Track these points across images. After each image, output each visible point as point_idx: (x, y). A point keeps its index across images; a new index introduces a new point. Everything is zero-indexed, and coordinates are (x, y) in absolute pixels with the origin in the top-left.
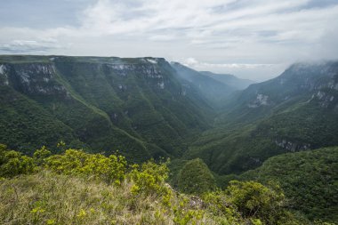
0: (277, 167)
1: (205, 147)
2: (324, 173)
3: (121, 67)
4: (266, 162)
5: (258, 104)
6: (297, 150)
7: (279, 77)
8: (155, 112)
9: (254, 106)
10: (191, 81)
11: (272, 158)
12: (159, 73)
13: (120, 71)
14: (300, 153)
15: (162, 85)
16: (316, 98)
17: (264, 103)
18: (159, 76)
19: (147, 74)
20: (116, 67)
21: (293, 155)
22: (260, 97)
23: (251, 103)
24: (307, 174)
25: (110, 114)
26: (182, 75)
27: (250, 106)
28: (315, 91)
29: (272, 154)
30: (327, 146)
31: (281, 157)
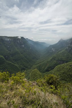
0: (58, 69)
1: (38, 65)
2: (70, 69)
3: (8, 40)
4: (55, 68)
5: (52, 51)
7: (57, 43)
8: (21, 55)
9: (51, 52)
10: (32, 44)
12: (22, 42)
13: (8, 41)
14: (64, 64)
15: (23, 46)
16: (66, 49)
17: (54, 50)
18: (22, 43)
19: (18, 42)
20: (6, 40)
21: (62, 65)
22: (53, 49)
23: (51, 51)
24: (66, 70)
25: (5, 56)
26: (30, 42)
27: (50, 52)
28: (66, 47)
29: (57, 65)
30: (70, 62)
31: (59, 66)
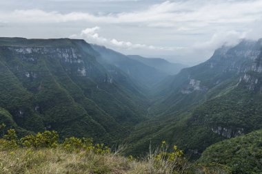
0: (215, 157)
1: (139, 143)
2: (258, 157)
3: (29, 51)
4: (204, 153)
5: (191, 89)
6: (232, 136)
7: (210, 61)
8: (76, 105)
9: (188, 92)
10: (117, 66)
11: (210, 148)
12: (79, 58)
13: (28, 56)
14: (235, 139)
15: (83, 72)
16: (243, 81)
17: (197, 88)
18: (79, 61)
19: (64, 58)
20: (21, 51)
21: (229, 141)
22: (192, 82)
23: (185, 89)
24: (244, 160)
27: (183, 92)
28: (242, 74)
29: (210, 143)
30: (258, 129)
31: (218, 145)
